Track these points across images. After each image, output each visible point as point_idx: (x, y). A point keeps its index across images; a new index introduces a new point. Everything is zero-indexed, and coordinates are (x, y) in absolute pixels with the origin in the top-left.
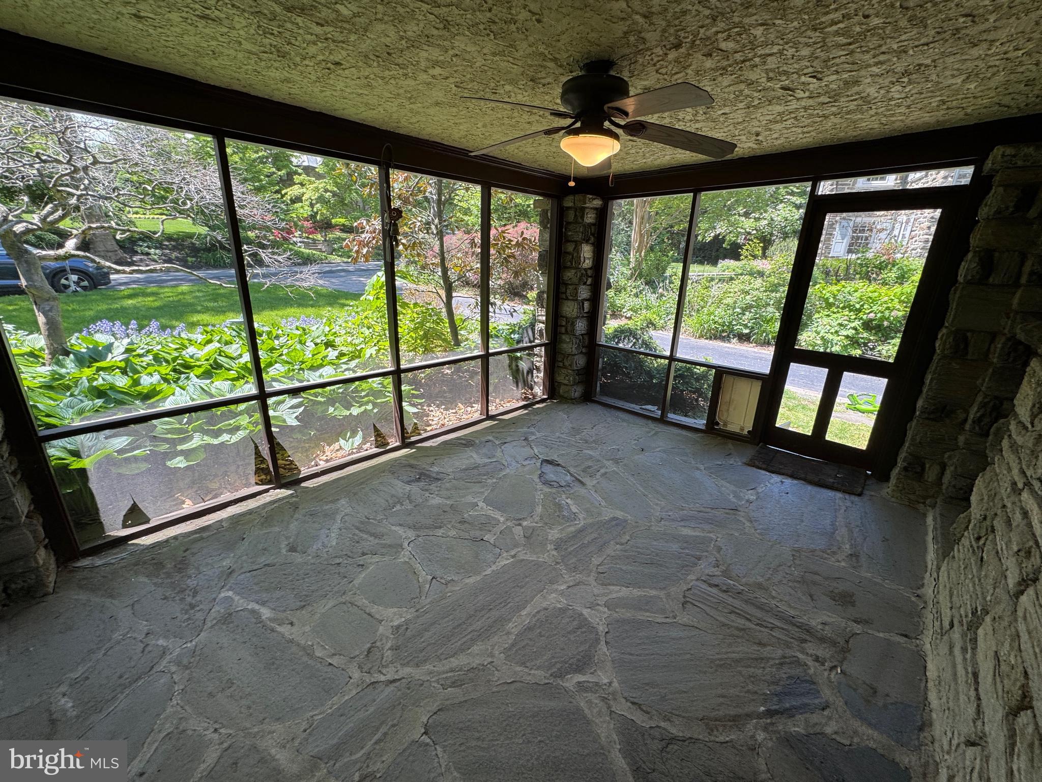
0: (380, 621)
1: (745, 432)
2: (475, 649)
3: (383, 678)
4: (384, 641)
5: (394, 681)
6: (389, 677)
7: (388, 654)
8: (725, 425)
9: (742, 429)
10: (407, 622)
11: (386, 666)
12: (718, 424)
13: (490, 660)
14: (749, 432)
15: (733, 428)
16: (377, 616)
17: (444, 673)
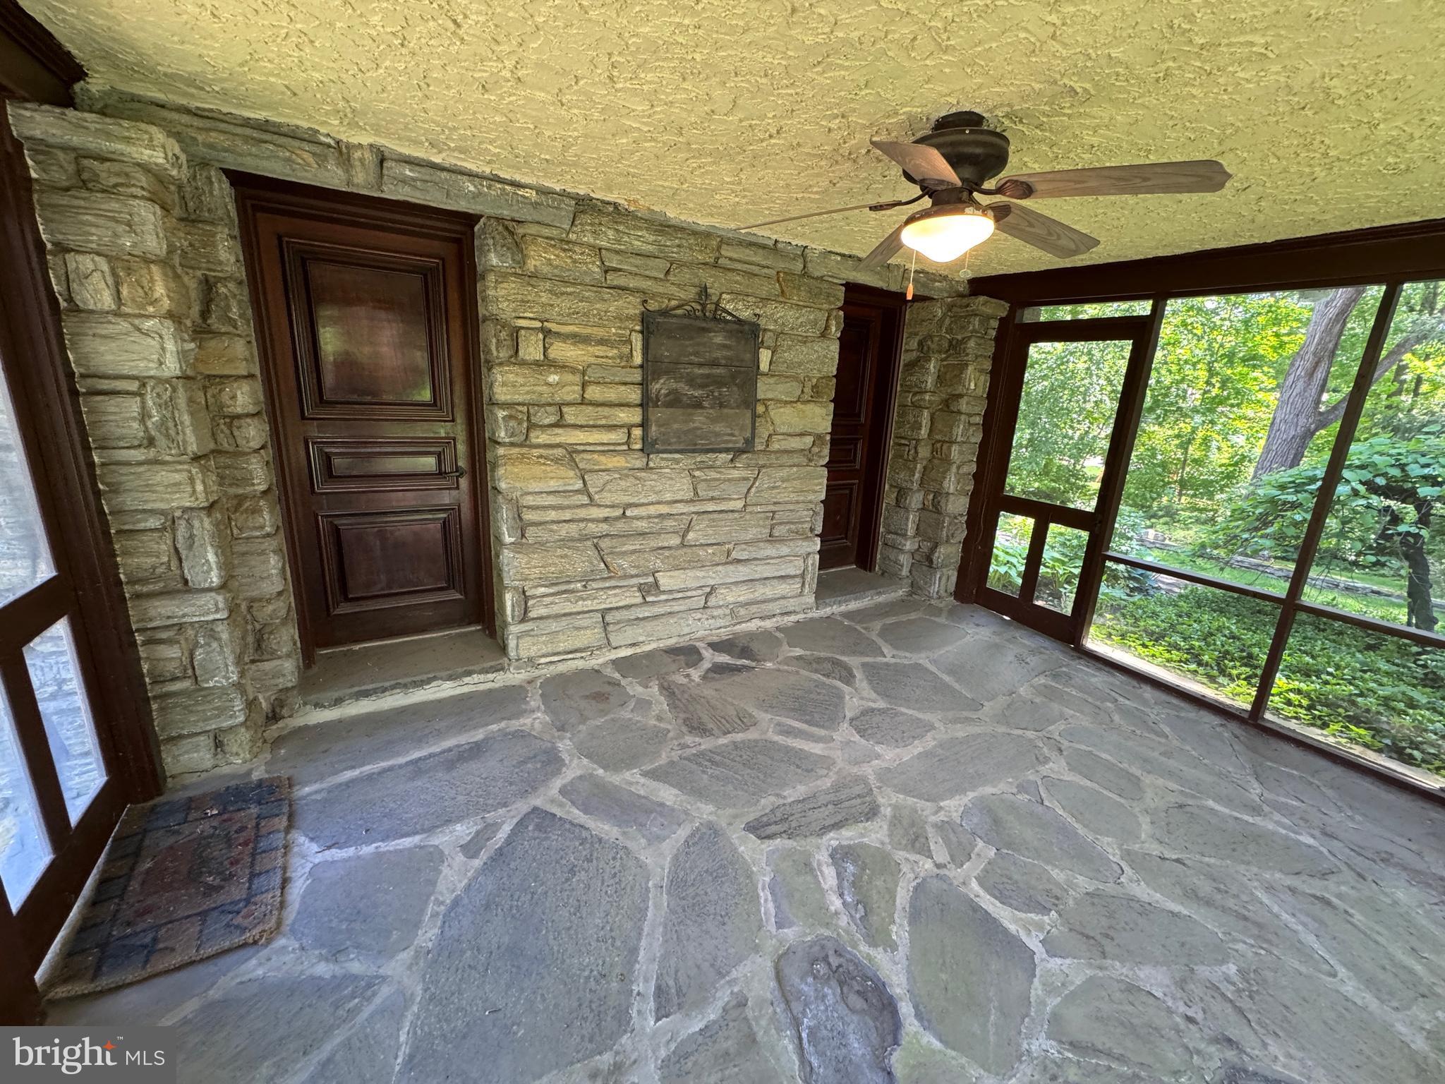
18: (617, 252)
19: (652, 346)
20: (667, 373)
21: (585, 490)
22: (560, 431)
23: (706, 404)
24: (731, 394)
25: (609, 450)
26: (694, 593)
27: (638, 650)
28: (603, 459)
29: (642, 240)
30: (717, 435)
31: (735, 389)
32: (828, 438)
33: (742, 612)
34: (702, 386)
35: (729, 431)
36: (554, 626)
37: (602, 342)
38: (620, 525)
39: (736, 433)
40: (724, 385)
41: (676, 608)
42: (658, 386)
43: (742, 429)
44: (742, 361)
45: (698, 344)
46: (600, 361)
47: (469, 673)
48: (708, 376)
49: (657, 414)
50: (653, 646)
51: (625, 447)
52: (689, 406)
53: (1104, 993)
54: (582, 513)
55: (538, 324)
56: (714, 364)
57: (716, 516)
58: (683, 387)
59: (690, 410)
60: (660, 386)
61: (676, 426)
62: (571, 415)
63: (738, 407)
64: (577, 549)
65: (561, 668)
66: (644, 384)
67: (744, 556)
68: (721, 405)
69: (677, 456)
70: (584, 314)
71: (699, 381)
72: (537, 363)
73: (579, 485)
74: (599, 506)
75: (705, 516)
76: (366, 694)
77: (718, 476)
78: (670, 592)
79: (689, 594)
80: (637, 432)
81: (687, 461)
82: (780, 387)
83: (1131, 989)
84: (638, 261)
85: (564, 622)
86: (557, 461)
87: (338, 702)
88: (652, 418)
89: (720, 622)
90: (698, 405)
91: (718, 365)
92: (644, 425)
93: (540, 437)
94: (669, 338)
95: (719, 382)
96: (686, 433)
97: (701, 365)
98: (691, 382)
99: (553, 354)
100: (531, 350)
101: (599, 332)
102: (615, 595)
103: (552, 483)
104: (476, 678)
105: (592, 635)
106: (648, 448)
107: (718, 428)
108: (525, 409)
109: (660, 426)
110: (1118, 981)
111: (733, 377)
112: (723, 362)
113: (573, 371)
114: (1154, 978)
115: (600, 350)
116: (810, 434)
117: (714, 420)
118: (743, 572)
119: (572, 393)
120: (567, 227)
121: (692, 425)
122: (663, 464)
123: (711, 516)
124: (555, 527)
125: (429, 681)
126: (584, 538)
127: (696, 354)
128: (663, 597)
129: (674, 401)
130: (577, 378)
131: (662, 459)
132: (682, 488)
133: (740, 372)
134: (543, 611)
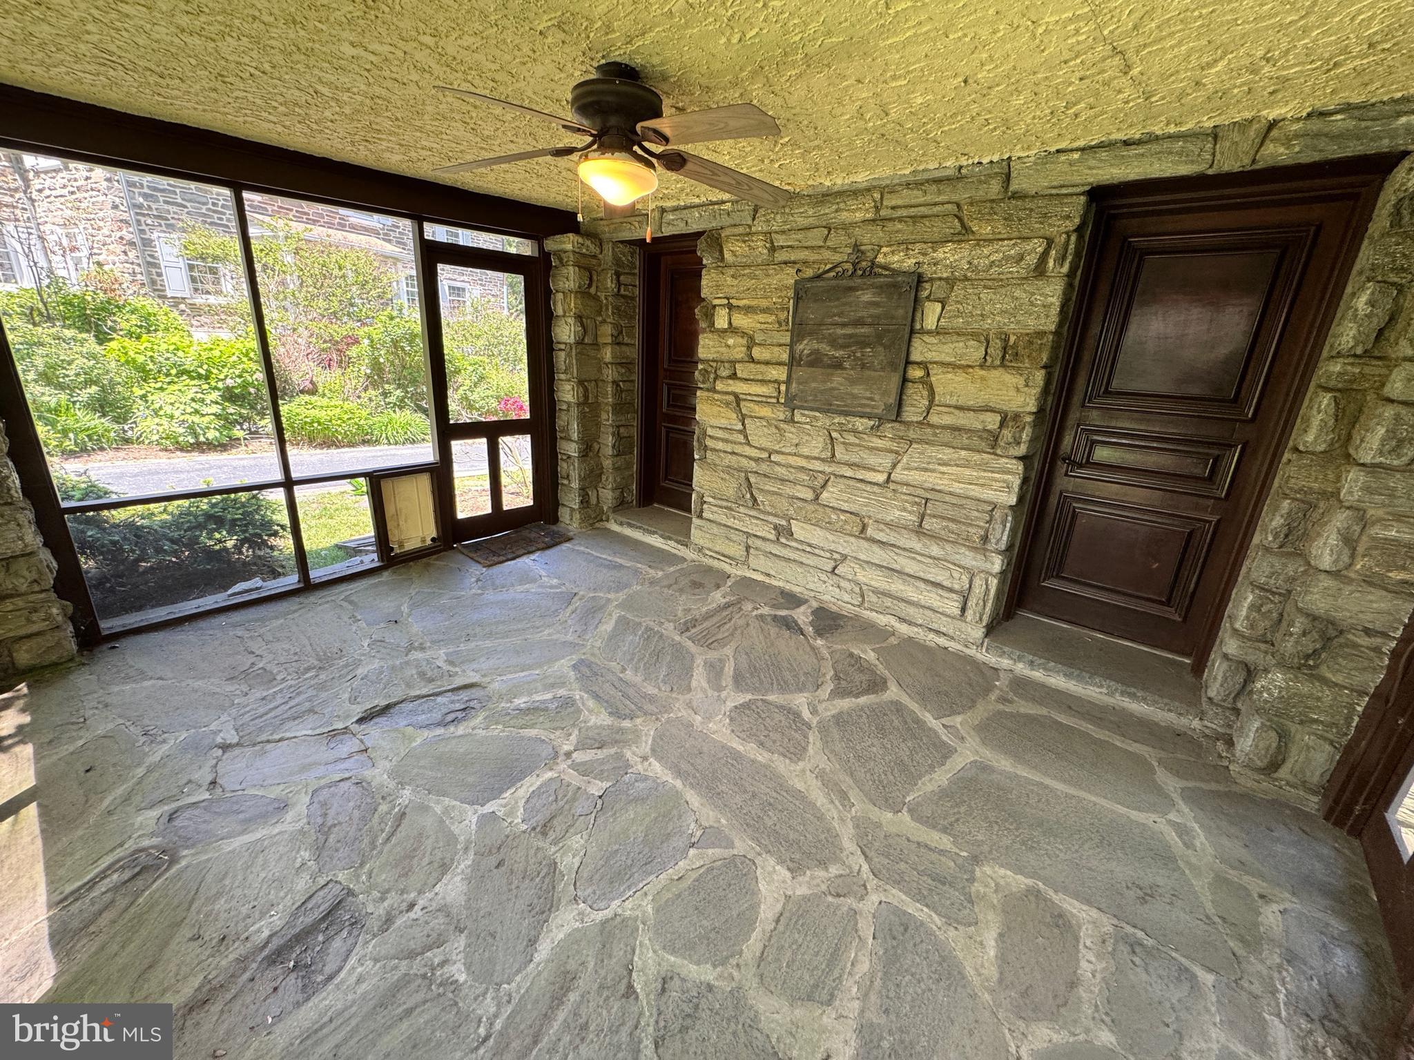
0: (788, 898)
1: (429, 542)
2: (800, 786)
3: (865, 867)
4: (818, 881)
5: (863, 853)
6: (862, 860)
7: (834, 870)
8: (401, 546)
9: (423, 541)
10: (781, 861)
11: (850, 867)
12: (392, 549)
13: (808, 773)
14: (433, 540)
15: (412, 544)
16: (779, 907)
17: (836, 808)
18: (783, 232)
19: (800, 311)
20: (810, 334)
21: (743, 432)
22: (731, 382)
23: (846, 365)
24: (877, 356)
25: (763, 401)
26: (822, 553)
27: (767, 580)
28: (756, 408)
29: (803, 215)
30: (854, 397)
31: (881, 349)
32: (1029, 419)
33: (874, 598)
34: (843, 347)
35: (868, 394)
36: (715, 529)
37: (766, 311)
38: (764, 468)
39: (877, 397)
40: (868, 345)
41: (804, 560)
42: (801, 347)
43: (885, 393)
44: (893, 318)
45: (844, 304)
46: (763, 326)
47: (670, 539)
48: (851, 336)
49: (800, 372)
50: (781, 584)
51: (774, 400)
52: (829, 366)
53: (441, 844)
54: (738, 449)
55: (726, 302)
56: (859, 323)
57: (852, 483)
58: (824, 347)
59: (829, 371)
60: (805, 347)
61: (814, 385)
62: (741, 371)
63: (883, 369)
64: (733, 476)
65: (715, 564)
66: (791, 346)
67: (880, 536)
68: (863, 366)
69: (817, 414)
70: (755, 290)
71: (840, 341)
72: (724, 331)
73: (740, 427)
74: (751, 446)
75: (841, 480)
76: (630, 525)
77: (857, 441)
78: (801, 542)
79: (817, 551)
80: (783, 388)
81: (823, 420)
82: (948, 348)
83: (444, 868)
84: (800, 236)
85: (723, 530)
86: (728, 404)
87: (621, 524)
88: (794, 376)
89: (847, 597)
90: (838, 365)
91: (863, 324)
92: (788, 382)
93: (720, 386)
94: (816, 301)
95: (863, 343)
96: (822, 392)
97: (844, 325)
98: (833, 342)
99: (735, 323)
100: (721, 322)
101: (764, 303)
102: (757, 525)
103: (723, 421)
104: (672, 543)
105: (737, 551)
106: (791, 403)
107: (857, 390)
108: (714, 364)
109: (799, 383)
110: (452, 860)
111: (879, 337)
112: (870, 320)
113: (744, 334)
114: (452, 888)
115: (761, 317)
116: (992, 410)
117: (853, 382)
118: (878, 555)
119: (740, 353)
120: (750, 222)
121: (829, 385)
122: (803, 419)
123: (847, 482)
124: (722, 455)
125: (654, 533)
126: (739, 470)
127: (840, 315)
128: (794, 544)
129: (815, 360)
130: (744, 341)
131: (803, 415)
132: (816, 445)
133: (889, 331)
134: (711, 516)
